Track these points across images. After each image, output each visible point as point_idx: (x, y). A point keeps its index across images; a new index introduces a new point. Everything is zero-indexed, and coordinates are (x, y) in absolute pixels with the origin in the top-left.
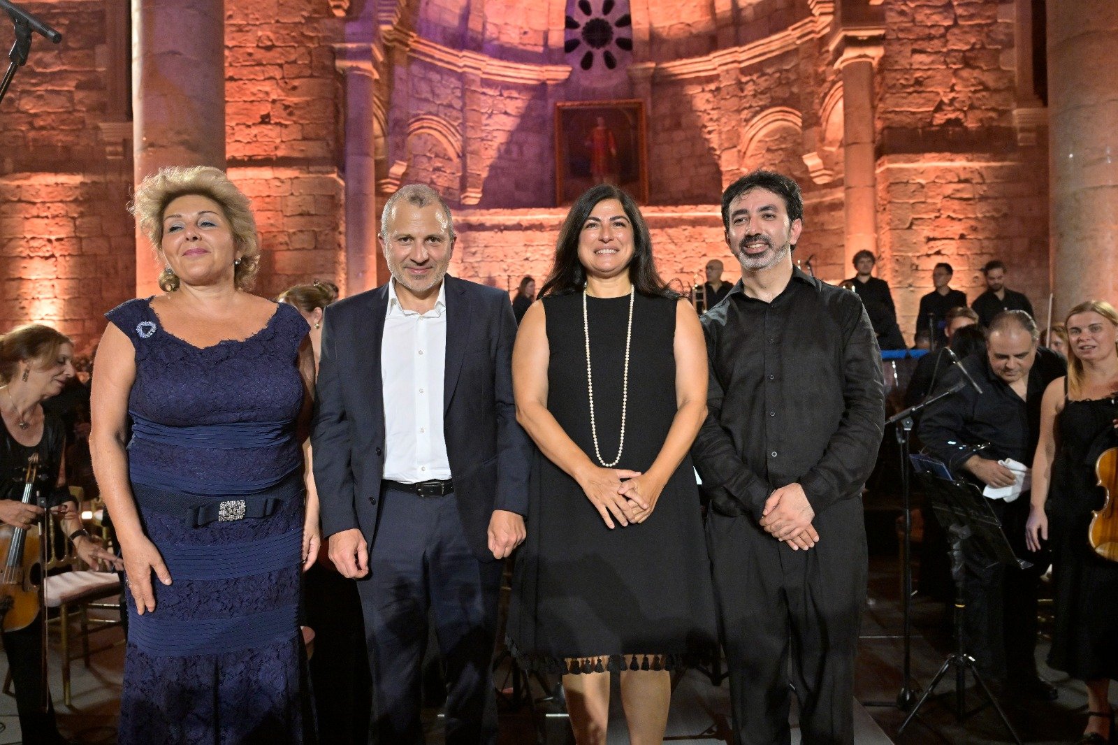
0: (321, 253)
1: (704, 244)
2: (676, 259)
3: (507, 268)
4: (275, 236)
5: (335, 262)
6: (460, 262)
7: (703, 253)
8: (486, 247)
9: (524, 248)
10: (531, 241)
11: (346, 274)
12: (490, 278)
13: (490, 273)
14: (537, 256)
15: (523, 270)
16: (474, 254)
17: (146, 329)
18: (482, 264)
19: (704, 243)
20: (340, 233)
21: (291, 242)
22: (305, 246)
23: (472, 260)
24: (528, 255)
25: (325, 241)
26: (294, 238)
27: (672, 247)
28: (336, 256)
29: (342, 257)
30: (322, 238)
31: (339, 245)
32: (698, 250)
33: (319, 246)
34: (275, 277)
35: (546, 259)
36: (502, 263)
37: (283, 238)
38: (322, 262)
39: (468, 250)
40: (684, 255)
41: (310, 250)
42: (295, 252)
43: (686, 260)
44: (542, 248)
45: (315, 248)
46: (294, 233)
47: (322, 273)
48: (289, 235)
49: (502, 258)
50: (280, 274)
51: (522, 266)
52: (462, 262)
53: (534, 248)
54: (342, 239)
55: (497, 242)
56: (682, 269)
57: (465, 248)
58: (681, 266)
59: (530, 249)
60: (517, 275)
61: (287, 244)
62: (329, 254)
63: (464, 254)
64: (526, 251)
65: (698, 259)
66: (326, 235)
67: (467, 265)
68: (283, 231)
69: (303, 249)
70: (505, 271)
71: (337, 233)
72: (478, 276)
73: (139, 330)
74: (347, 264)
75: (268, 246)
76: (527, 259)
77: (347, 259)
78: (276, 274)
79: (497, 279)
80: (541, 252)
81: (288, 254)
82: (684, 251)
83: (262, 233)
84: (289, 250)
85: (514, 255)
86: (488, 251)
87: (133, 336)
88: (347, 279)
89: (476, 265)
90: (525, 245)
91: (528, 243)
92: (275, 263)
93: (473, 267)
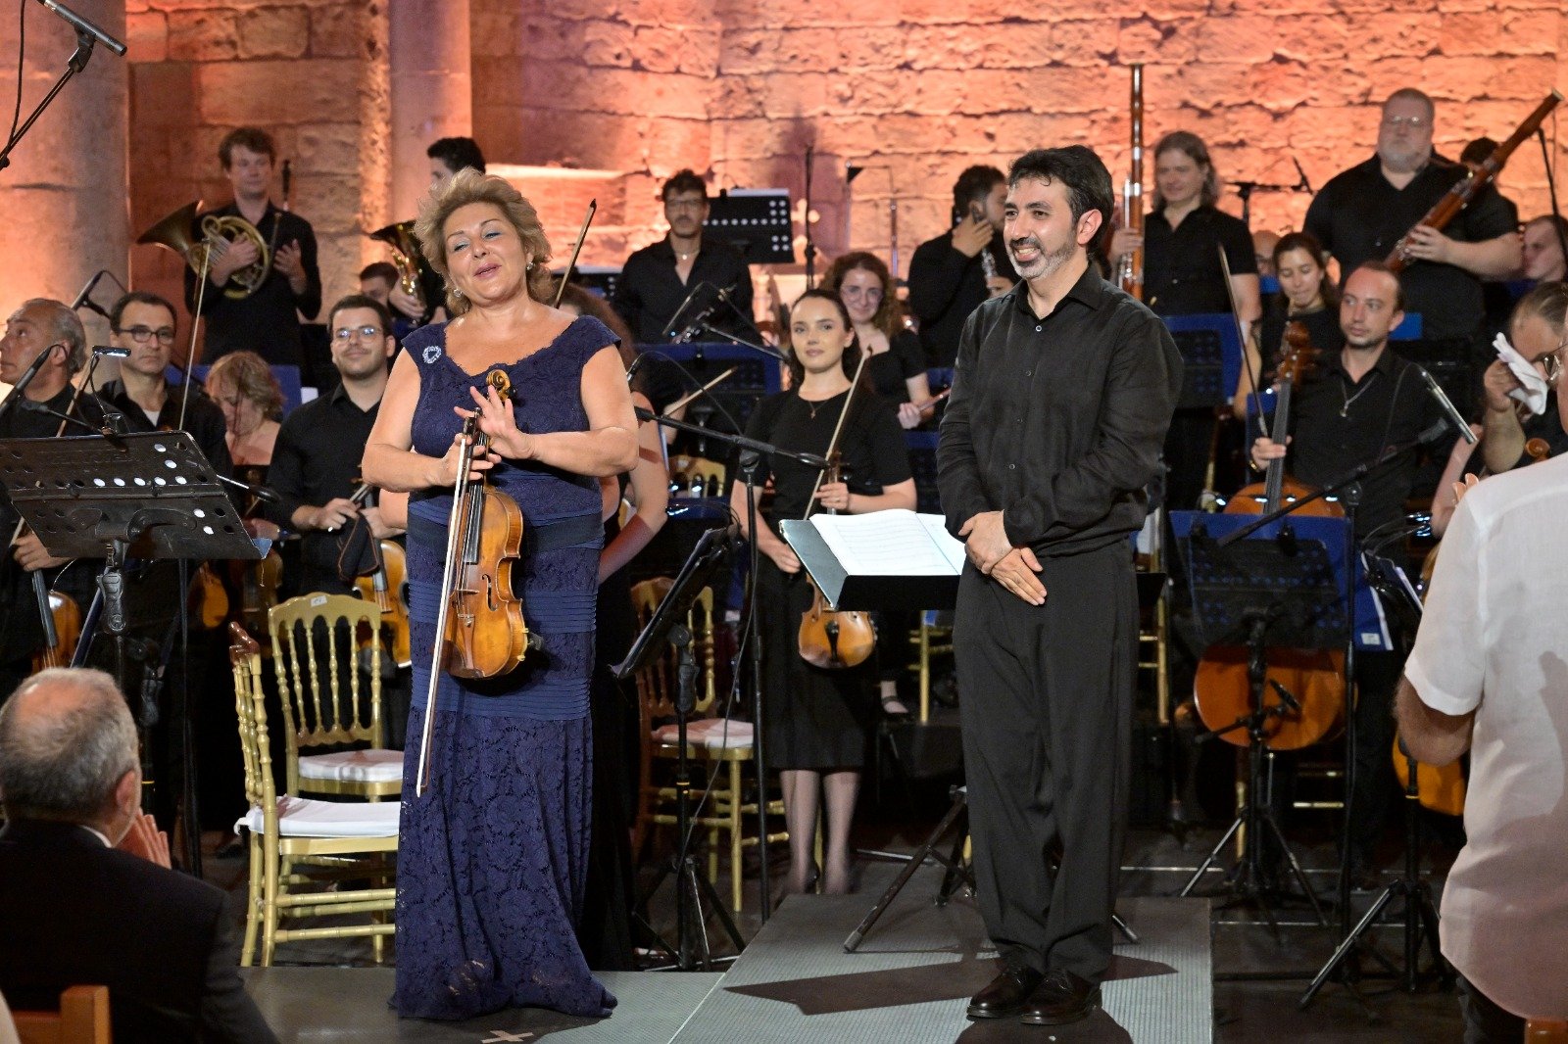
0: (324, 67)
1: (1434, 20)
2: (1348, 65)
3: (848, 93)
4: (200, 22)
5: (360, 93)
6: (712, 74)
7: (1432, 45)
8: (787, 29)
9: (899, 34)
10: (921, 13)
11: (388, 123)
12: (797, 120)
13: (798, 108)
14: (936, 58)
15: (893, 99)
16: (754, 50)
17: (431, 354)
18: (776, 81)
19: (1434, 15)
20: (374, 11)
21: (243, 38)
22: (281, 48)
23: (747, 69)
24: (911, 53)
25: (332, 35)
26: (251, 26)
27: (1338, 26)
28: (361, 76)
29: (379, 76)
30: (324, 27)
31: (372, 45)
32: (1417, 36)
33: (315, 50)
34: (202, 132)
35: (962, 65)
36: (832, 76)
37: (220, 28)
38: (325, 95)
39: (735, 40)
40: (1374, 52)
41: (293, 59)
42: (253, 66)
43: (1378, 66)
44: (952, 32)
45: (308, 55)
46: (251, 14)
47: (325, 122)
48: (238, 20)
49: (834, 61)
50: (213, 127)
51: (892, 86)
52: (719, 74)
53: (928, 33)
54: (379, 28)
55: (820, 15)
56: (1367, 93)
57: (725, 34)
58: (1363, 84)
59: (917, 35)
60: (878, 112)
61: (233, 44)
62: (344, 71)
63: (724, 50)
64: (904, 43)
65: (1417, 63)
66: (338, 18)
67: (731, 83)
68: (221, 9)
69: (275, 57)
70: (844, 100)
71: (366, 13)
72: (764, 116)
73: (425, 356)
74: (392, 94)
75: (183, 48)
76: (906, 66)
77: (393, 83)
78: (203, 125)
79: (821, 123)
80: (950, 45)
81: (233, 69)
82: (1375, 40)
83: (166, 16)
84: (236, 59)
85: (868, 52)
86: (796, 42)
87: (419, 361)
88: (392, 136)
89: (758, 83)
90: (902, 24)
91: (910, 19)
92: (202, 94)
93: (750, 91)
